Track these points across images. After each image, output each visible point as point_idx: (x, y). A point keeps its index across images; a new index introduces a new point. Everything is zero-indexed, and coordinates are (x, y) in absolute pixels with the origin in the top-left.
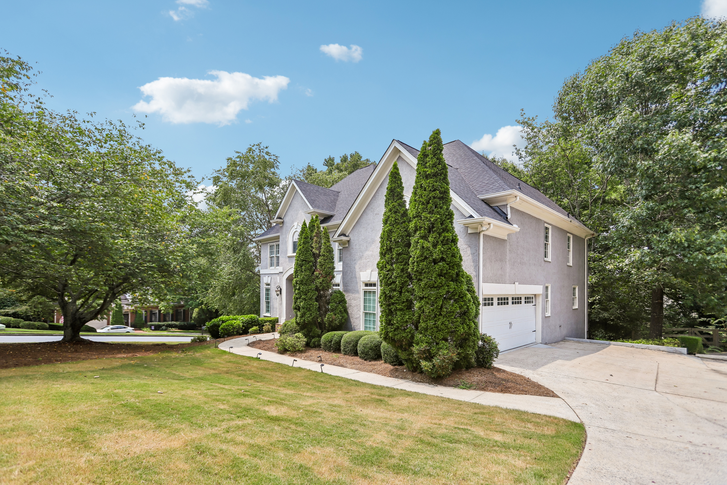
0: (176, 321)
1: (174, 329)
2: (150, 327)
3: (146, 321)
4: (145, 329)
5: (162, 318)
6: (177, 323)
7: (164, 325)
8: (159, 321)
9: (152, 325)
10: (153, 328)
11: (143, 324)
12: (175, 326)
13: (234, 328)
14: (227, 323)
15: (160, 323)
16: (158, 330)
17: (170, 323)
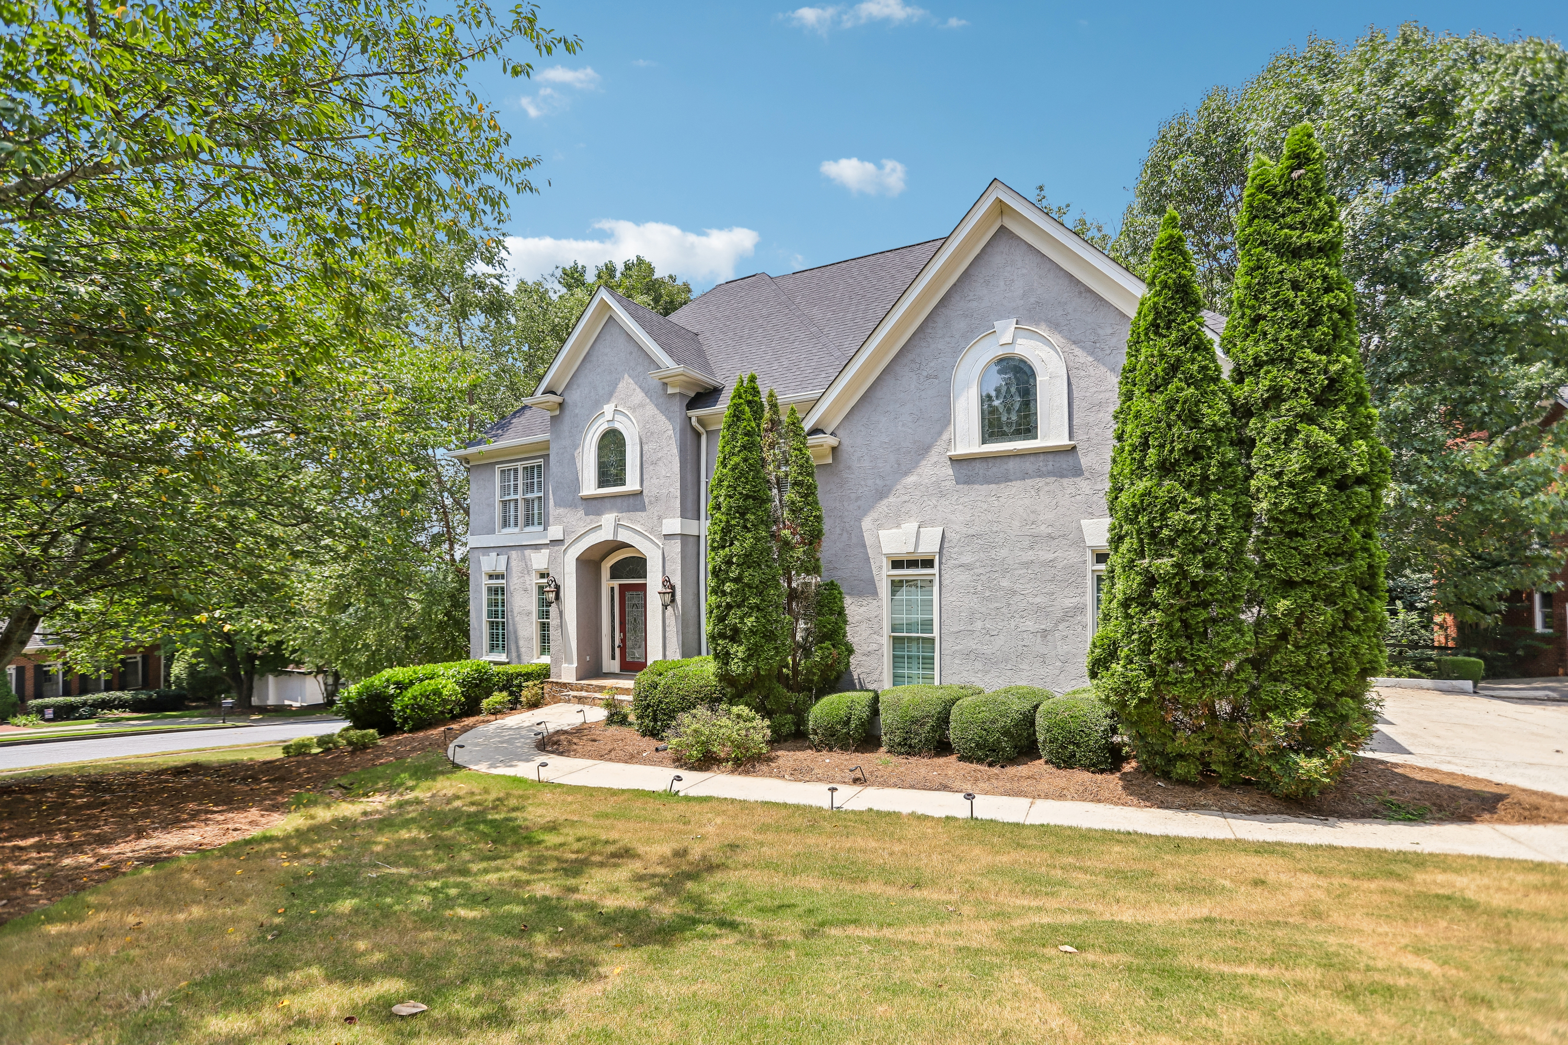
0: (122, 689)
1: (117, 713)
2: (40, 710)
3: (22, 698)
4: (22, 719)
5: (75, 686)
6: (127, 695)
7: (84, 704)
8: (66, 693)
9: (47, 707)
10: (49, 713)
11: (14, 705)
12: (122, 705)
13: (445, 702)
14: (416, 689)
15: (72, 699)
16: (68, 719)
17: (104, 695)
